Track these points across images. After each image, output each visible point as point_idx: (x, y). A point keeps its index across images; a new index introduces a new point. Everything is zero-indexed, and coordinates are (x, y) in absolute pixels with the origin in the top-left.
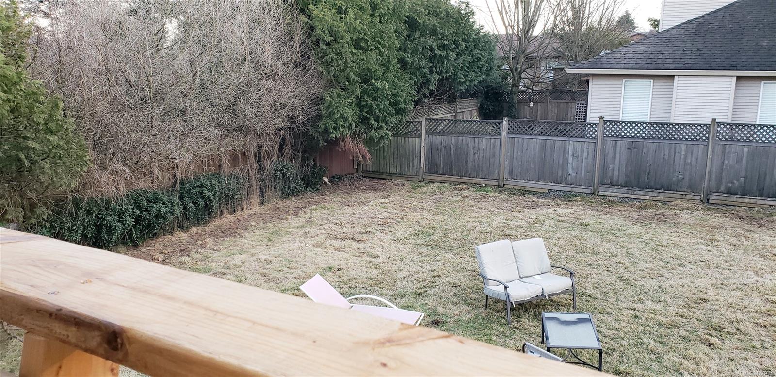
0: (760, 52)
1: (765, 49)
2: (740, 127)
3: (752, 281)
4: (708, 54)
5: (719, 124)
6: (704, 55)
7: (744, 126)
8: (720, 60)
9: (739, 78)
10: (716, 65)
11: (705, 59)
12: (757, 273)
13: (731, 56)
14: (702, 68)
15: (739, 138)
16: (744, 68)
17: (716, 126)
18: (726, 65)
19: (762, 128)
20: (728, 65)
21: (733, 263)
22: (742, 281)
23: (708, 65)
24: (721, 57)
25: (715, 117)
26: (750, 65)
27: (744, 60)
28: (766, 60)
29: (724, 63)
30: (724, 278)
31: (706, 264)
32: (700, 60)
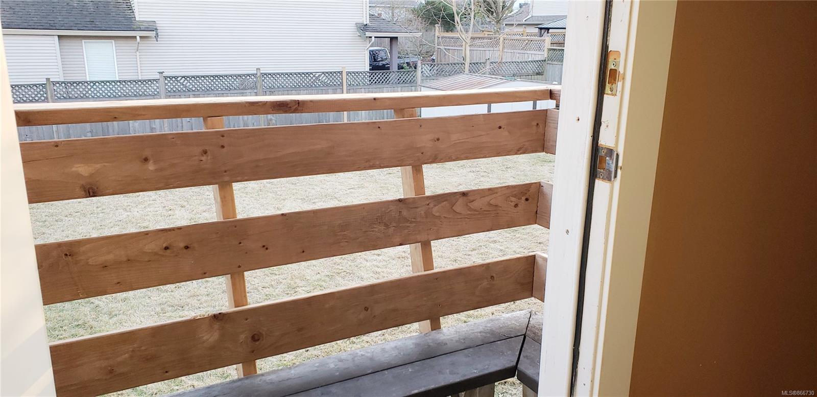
0: (72, 12)
1: (76, 10)
2: (75, 85)
3: (124, 216)
4: (22, 12)
5: (54, 83)
6: (19, 13)
7: (78, 83)
8: (37, 19)
9: (60, 37)
10: (34, 24)
11: (21, 17)
12: (125, 210)
13: (47, 15)
14: (20, 27)
15: (76, 95)
16: (63, 28)
17: (52, 85)
18: (44, 24)
19: (94, 84)
20: (46, 24)
21: (104, 207)
22: (117, 219)
23: (26, 24)
24: (36, 16)
25: (49, 77)
26: (68, 25)
27: (60, 19)
28: (80, 20)
29: (41, 22)
30: (101, 221)
31: (81, 214)
32: (15, 18)
